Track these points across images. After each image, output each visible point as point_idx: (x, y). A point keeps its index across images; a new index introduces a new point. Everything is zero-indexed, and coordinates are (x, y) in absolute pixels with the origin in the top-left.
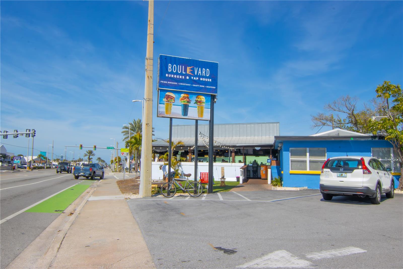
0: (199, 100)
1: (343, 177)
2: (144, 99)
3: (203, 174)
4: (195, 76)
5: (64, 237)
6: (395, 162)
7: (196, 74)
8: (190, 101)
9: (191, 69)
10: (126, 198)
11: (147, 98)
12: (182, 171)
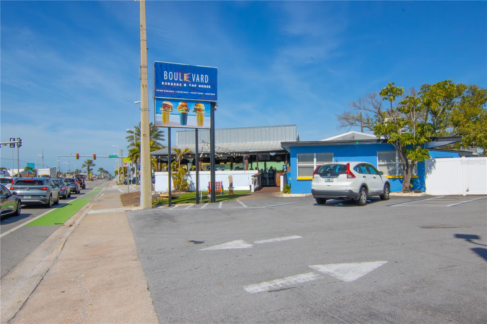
0: (198, 108)
1: (330, 182)
2: (140, 109)
3: (219, 183)
4: (192, 83)
5: (66, 241)
6: (400, 165)
7: (194, 81)
8: (188, 109)
9: (189, 76)
10: (127, 210)
11: (143, 108)
12: (192, 181)
